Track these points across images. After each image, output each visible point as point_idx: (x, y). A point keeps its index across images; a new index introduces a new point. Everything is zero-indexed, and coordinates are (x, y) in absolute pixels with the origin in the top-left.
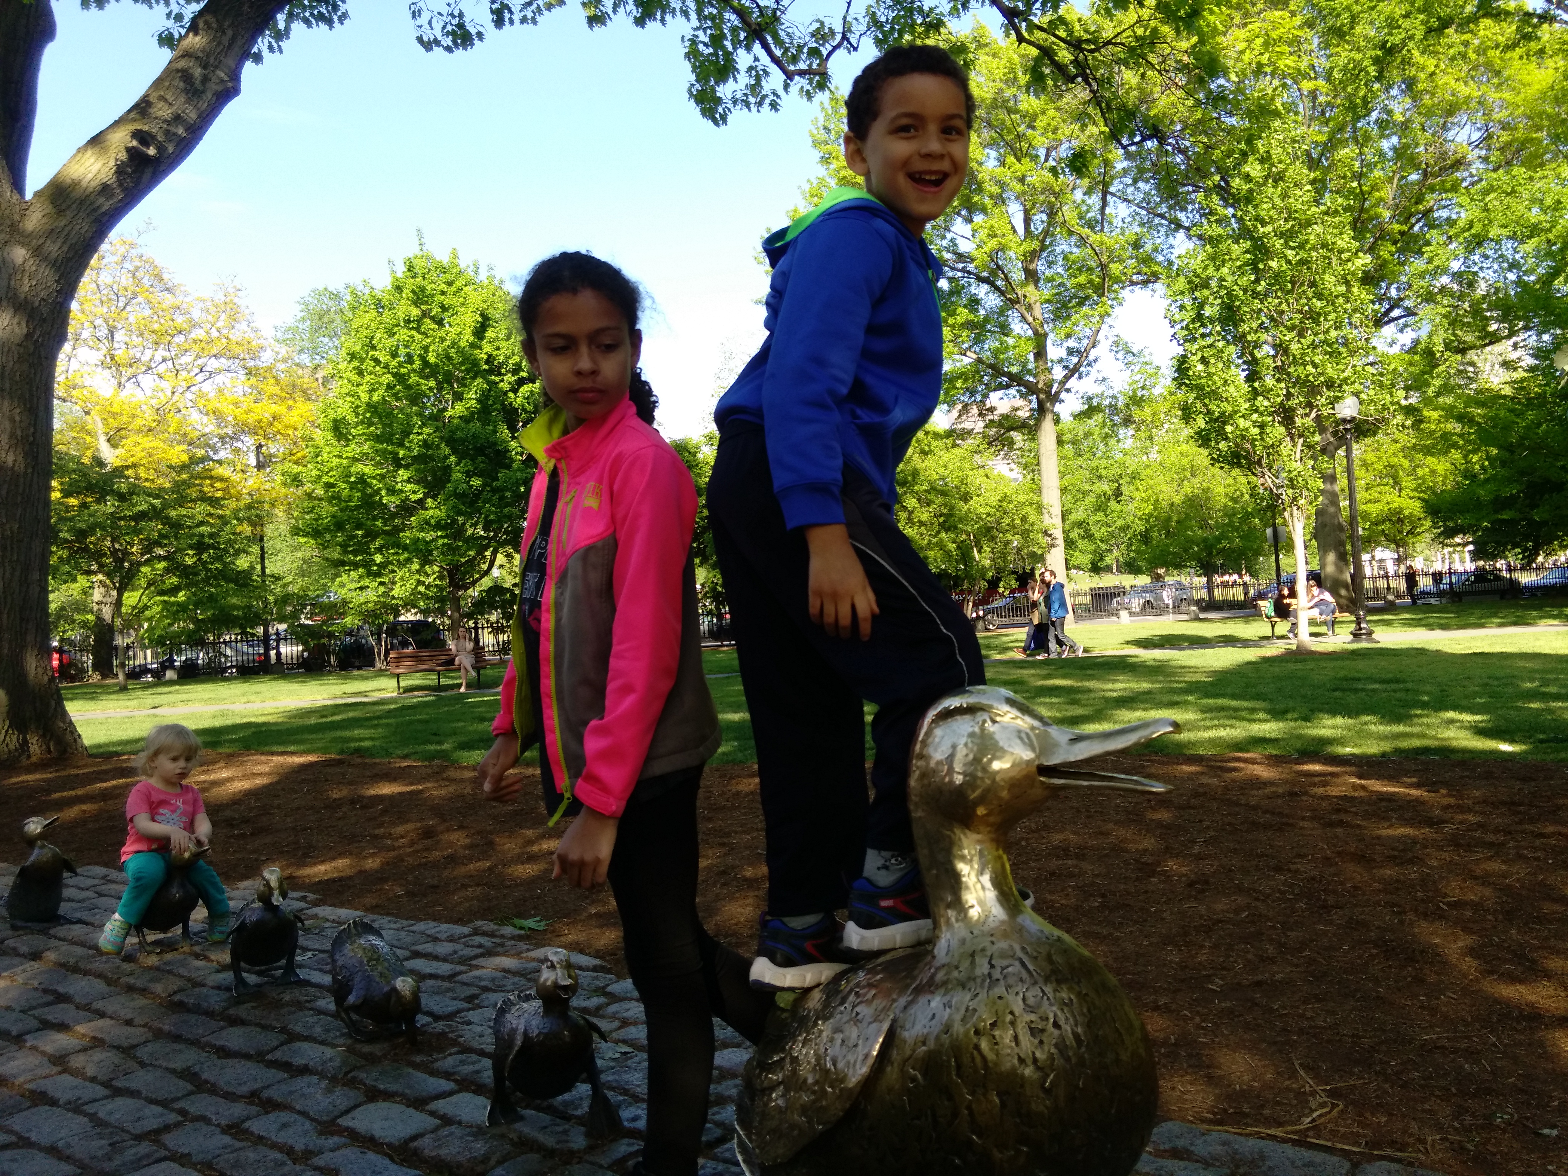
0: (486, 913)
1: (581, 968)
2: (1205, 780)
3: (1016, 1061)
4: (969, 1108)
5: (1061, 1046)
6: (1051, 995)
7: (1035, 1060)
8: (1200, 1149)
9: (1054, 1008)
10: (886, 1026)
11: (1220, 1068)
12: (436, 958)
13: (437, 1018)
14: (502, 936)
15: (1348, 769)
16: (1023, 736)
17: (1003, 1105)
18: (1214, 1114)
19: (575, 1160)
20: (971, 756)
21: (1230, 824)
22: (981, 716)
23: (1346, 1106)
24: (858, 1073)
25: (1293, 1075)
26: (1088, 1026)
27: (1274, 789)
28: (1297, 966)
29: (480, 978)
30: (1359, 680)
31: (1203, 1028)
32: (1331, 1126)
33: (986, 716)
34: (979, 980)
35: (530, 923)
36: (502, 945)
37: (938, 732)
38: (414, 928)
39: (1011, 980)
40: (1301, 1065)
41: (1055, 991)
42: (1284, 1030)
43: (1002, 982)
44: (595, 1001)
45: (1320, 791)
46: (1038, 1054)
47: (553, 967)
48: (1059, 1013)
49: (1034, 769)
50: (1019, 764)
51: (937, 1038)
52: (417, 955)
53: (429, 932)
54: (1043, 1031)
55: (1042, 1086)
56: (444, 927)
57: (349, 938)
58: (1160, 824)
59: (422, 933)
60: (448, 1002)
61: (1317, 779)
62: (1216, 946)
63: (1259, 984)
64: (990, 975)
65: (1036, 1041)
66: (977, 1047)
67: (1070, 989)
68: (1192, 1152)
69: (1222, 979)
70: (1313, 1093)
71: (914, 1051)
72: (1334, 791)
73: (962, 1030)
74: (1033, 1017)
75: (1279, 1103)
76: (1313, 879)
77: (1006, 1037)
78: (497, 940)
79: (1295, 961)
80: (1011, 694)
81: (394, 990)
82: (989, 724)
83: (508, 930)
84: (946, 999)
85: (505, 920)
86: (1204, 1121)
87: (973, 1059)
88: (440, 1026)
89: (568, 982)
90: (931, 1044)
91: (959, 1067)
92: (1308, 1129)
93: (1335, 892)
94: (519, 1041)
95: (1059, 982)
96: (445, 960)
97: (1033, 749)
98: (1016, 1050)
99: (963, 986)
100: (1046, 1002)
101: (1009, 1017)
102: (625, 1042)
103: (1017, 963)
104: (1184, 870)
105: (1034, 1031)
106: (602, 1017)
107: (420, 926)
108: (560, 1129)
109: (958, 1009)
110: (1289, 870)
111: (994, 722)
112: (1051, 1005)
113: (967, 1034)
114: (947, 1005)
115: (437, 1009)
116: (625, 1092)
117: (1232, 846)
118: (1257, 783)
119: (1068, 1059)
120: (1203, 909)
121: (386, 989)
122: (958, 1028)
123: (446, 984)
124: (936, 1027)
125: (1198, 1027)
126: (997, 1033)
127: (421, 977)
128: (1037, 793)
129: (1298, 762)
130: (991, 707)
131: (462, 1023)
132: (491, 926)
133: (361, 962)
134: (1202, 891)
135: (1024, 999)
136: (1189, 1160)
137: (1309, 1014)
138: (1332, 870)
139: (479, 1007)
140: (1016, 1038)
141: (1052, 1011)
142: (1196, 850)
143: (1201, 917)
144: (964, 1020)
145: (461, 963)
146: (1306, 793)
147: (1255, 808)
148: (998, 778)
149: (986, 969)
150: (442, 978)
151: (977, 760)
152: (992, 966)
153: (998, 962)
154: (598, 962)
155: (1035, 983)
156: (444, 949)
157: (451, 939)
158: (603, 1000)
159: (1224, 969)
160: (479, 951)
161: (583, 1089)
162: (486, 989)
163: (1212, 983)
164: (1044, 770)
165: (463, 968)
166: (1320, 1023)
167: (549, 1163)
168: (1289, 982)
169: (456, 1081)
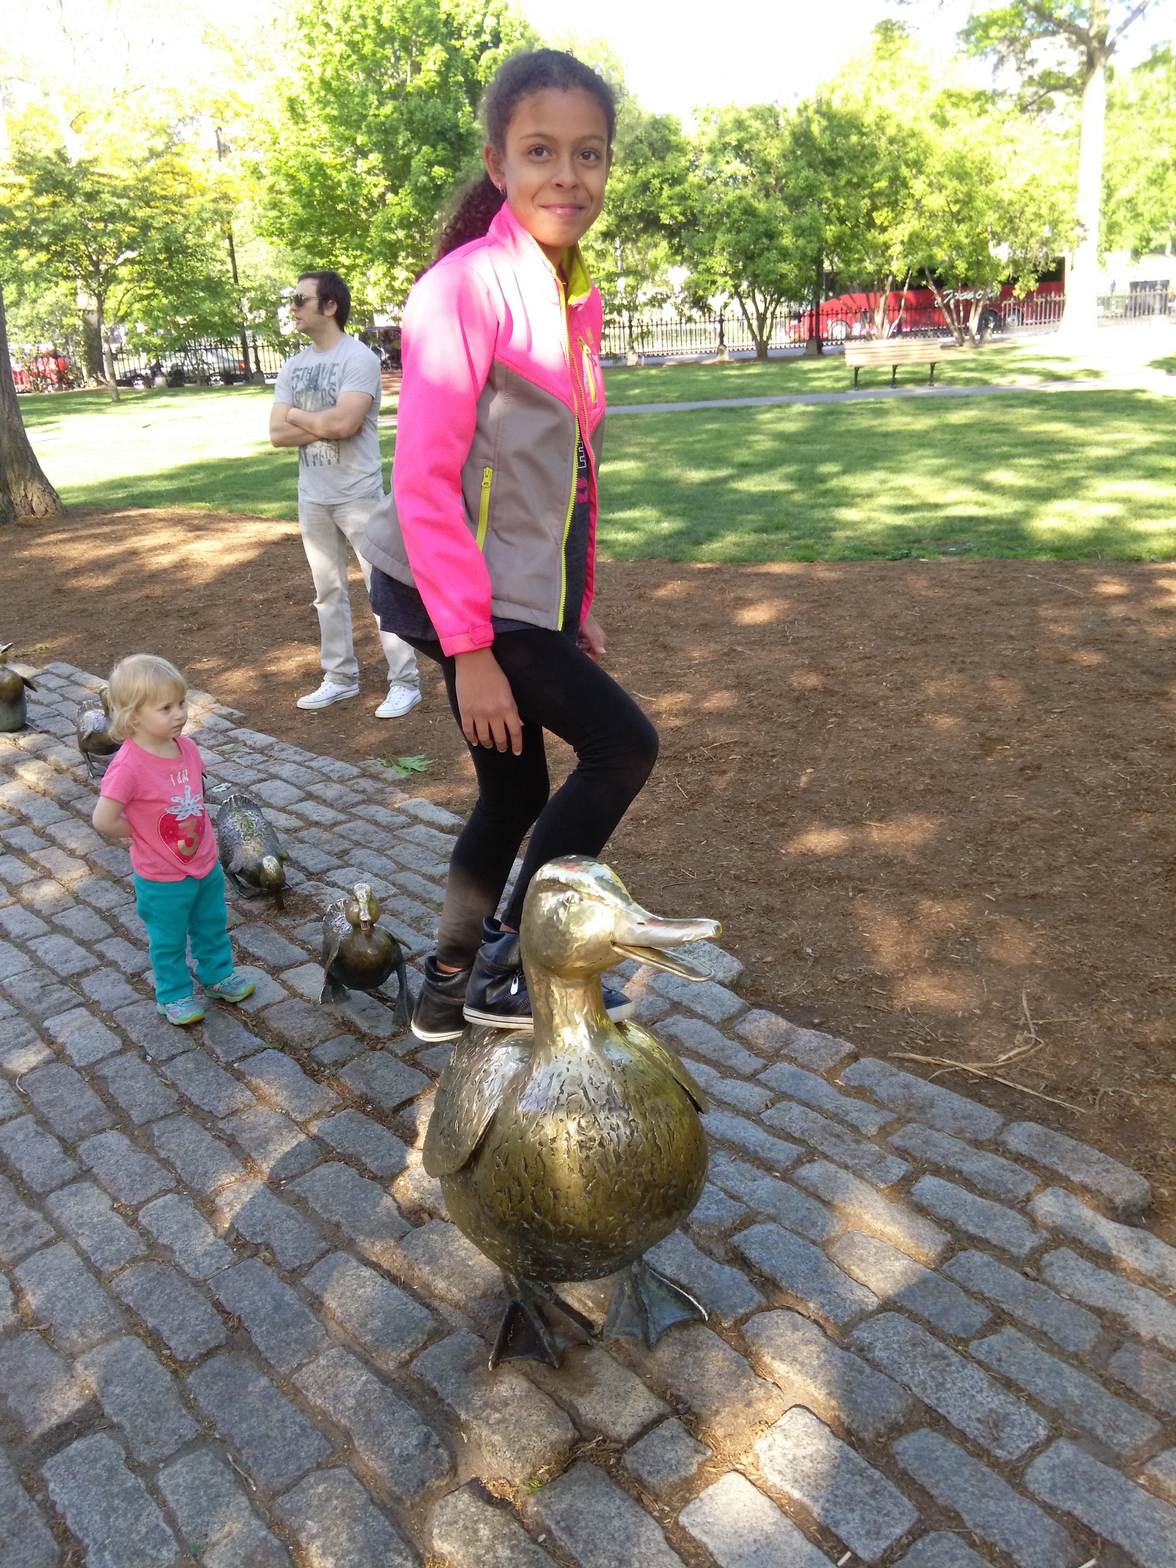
0: (379, 753)
2: (1115, 612)
3: (566, 1170)
4: (532, 1195)
5: (603, 1161)
6: (602, 1121)
7: (581, 1170)
8: (882, 1091)
9: (602, 1132)
12: (324, 802)
13: (310, 875)
14: (384, 781)
17: (556, 1197)
18: (926, 1041)
19: (380, 1046)
23: (1047, 1045)
25: (1016, 1005)
28: (1078, 878)
29: (355, 831)
31: (961, 943)
32: (1023, 1065)
34: (550, 1102)
35: (414, 762)
38: (313, 764)
39: (573, 1107)
40: (1028, 994)
43: (566, 1107)
46: (584, 1166)
48: (606, 1136)
49: (609, 941)
51: (515, 1141)
52: (310, 796)
53: (324, 770)
54: (590, 1148)
55: (585, 1189)
56: (338, 764)
57: (230, 810)
59: (318, 770)
60: (323, 856)
62: (1012, 850)
63: (1034, 896)
64: (557, 1101)
65: (584, 1156)
66: (540, 1155)
68: (875, 1092)
69: (1002, 888)
70: (1025, 1027)
71: (501, 1143)
73: (531, 1139)
74: (583, 1137)
75: (988, 1036)
76: (1143, 773)
77: (561, 1150)
78: (379, 785)
79: (1080, 872)
81: (260, 866)
83: (392, 772)
85: (392, 759)
88: (308, 887)
90: (511, 1144)
91: (527, 1164)
92: (999, 1068)
94: (336, 949)
96: (330, 805)
98: (568, 1161)
101: (566, 1136)
103: (581, 1092)
105: (583, 1149)
107: (319, 762)
108: (374, 1013)
109: (531, 1122)
110: (1126, 759)
112: (600, 1129)
113: (534, 1143)
115: (312, 865)
117: (1085, 721)
119: (607, 1171)
120: (1020, 802)
121: (258, 862)
122: (529, 1138)
123: (326, 836)
126: (555, 1146)
127: (307, 824)
131: (328, 884)
132: (378, 767)
133: (239, 836)
135: (579, 1123)
136: (869, 1100)
140: (568, 1152)
141: (599, 1134)
142: (1048, 723)
143: (1015, 811)
144: (534, 1132)
145: (343, 811)
149: (557, 1093)
150: (324, 827)
152: (562, 1091)
153: (566, 1090)
155: (591, 1111)
156: (331, 791)
157: (340, 780)
159: (1010, 876)
160: (361, 797)
162: (356, 844)
163: (991, 891)
164: (616, 944)
165: (343, 817)
166: (1069, 949)
167: (359, 1047)
168: (1062, 897)
169: (308, 950)
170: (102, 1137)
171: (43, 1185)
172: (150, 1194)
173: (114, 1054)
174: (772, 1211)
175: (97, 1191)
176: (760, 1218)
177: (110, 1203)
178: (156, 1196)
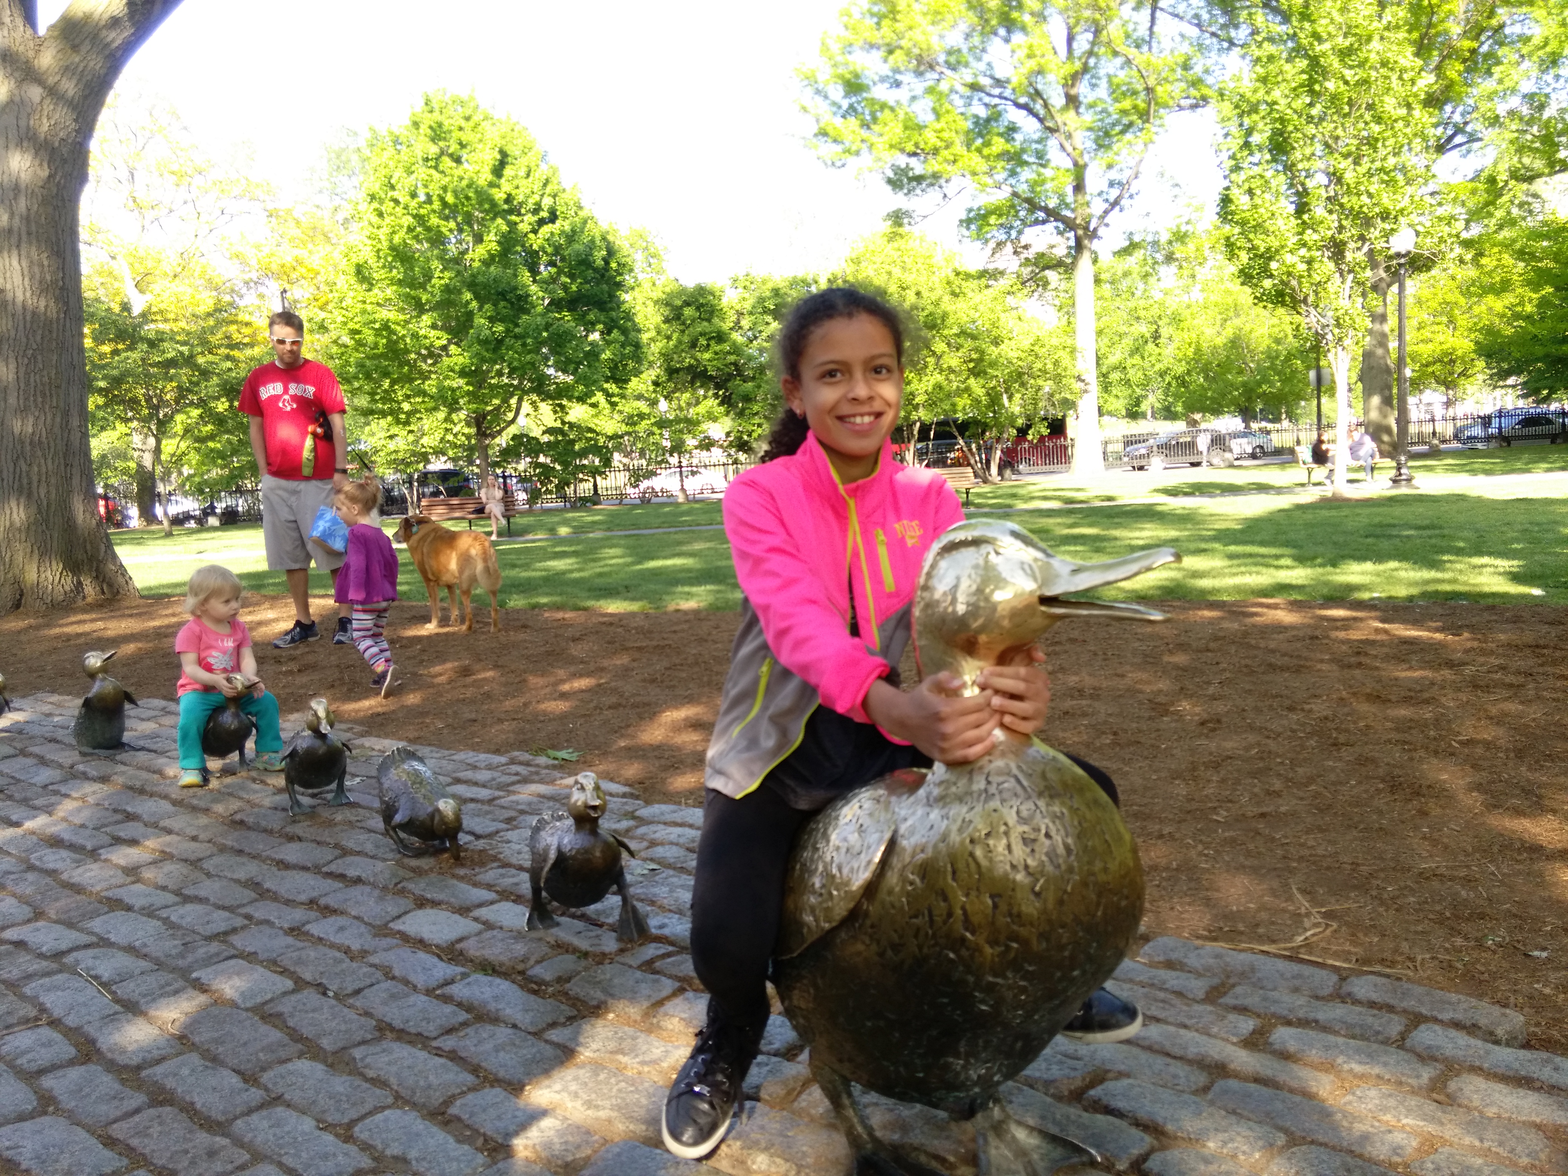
0: (523, 744)
1: (611, 795)
2: (1226, 625)
3: (1008, 867)
4: (963, 908)
5: (1051, 854)
6: (1043, 809)
7: (1026, 867)
8: (1193, 961)
9: (1047, 821)
10: (887, 836)
11: (1217, 890)
12: (476, 784)
13: (478, 837)
14: (538, 766)
15: (1373, 614)
16: (1026, 567)
17: (995, 906)
18: (1210, 931)
19: (607, 961)
20: (974, 587)
21: (1246, 666)
22: (985, 549)
23: (1339, 926)
24: (861, 878)
25: (1290, 899)
26: (1079, 837)
27: (1294, 633)
28: (1302, 799)
29: (518, 803)
30: (1394, 526)
31: (1205, 855)
32: (1323, 944)
33: (989, 548)
34: (975, 795)
35: (563, 754)
36: (537, 773)
37: (943, 564)
38: (455, 757)
39: (1005, 795)
40: (1298, 889)
41: (1048, 805)
42: (1285, 857)
43: (997, 797)
44: (625, 824)
45: (1342, 635)
46: (1030, 862)
47: (582, 788)
48: (1051, 825)
49: (1035, 600)
50: (1022, 594)
51: (935, 846)
52: (458, 781)
53: (468, 761)
54: (1034, 841)
55: (1033, 890)
56: (482, 756)
57: (394, 762)
58: (1177, 667)
59: (461, 761)
60: (488, 822)
61: (1339, 624)
62: (1223, 781)
63: (1263, 815)
64: (986, 790)
65: (1028, 850)
66: (972, 855)
67: (1063, 804)
68: (1185, 964)
69: (1227, 810)
70: (1308, 915)
71: (913, 857)
72: (1355, 635)
73: (958, 839)
74: (1026, 828)
75: (1273, 923)
76: (1326, 718)
77: (1000, 846)
78: (533, 769)
79: (1301, 794)
80: (1016, 527)
81: (438, 810)
82: (992, 557)
83: (542, 760)
84: (944, 811)
85: (540, 751)
86: (1198, 937)
87: (968, 865)
88: (481, 844)
89: (597, 803)
90: (929, 852)
91: (954, 872)
92: (1299, 947)
93: (1347, 731)
94: (552, 855)
95: (1051, 797)
96: (484, 786)
97: (1035, 579)
98: (1009, 858)
99: (960, 799)
100: (1038, 815)
101: (1003, 828)
102: (652, 860)
103: (1012, 780)
104: (1197, 710)
105: (1025, 841)
106: (632, 838)
107: (461, 756)
108: (593, 934)
109: (955, 821)
110: (1303, 710)
111: (997, 553)
112: (1044, 817)
113: (962, 842)
114: (945, 817)
115: (479, 830)
116: (652, 903)
117: (1247, 687)
118: (1279, 628)
119: (1058, 866)
120: (1213, 745)
121: (430, 809)
122: (955, 838)
123: (486, 808)
124: (934, 836)
125: (1201, 854)
126: (991, 842)
127: (462, 801)
128: (1038, 622)
129: (1323, 607)
130: (995, 539)
131: (502, 842)
132: (526, 757)
133: (406, 785)
134: (1213, 730)
135: (1018, 812)
136: (1182, 970)
137: (1311, 843)
138: (1346, 710)
139: (516, 827)
140: (1009, 847)
141: (1044, 824)
142: (1211, 690)
143: (1211, 754)
144: (960, 830)
145: (499, 788)
146: (1328, 637)
147: (1273, 651)
148: (999, 608)
149: (982, 785)
150: (482, 802)
151: (980, 591)
152: (989, 783)
153: (994, 779)
154: (627, 789)
155: (1029, 798)
156: (483, 776)
157: (489, 767)
158: (632, 823)
159: (1231, 801)
160: (516, 778)
161: (613, 900)
162: (522, 812)
163: (1217, 814)
164: (1046, 600)
165: (501, 793)
166: (1320, 851)
167: (583, 963)
168: (1293, 814)
169: (497, 892)
170: (289, 1066)
171: (224, 1113)
172: (363, 1111)
173: (285, 994)
174: (1122, 1067)
175: (294, 1114)
176: (1110, 1075)
177: (313, 1123)
178: (370, 1113)
